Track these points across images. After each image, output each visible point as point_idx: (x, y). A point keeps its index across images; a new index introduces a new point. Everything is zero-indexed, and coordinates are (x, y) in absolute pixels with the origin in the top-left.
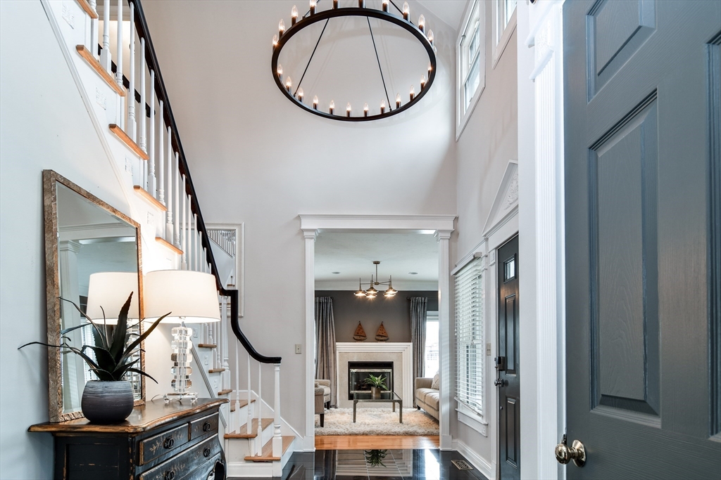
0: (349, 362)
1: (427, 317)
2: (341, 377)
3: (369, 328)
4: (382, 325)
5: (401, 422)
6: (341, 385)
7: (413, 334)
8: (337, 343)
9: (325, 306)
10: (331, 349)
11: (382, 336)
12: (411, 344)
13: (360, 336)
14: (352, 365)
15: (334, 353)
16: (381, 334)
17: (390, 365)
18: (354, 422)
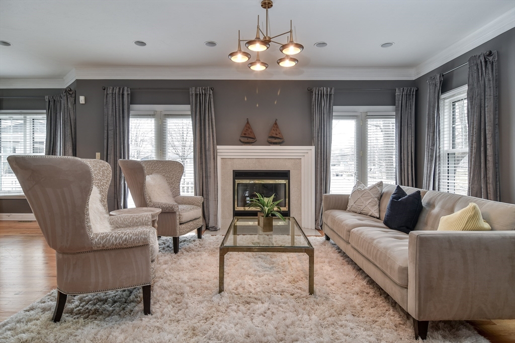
0: (233, 171)
1: (334, 114)
2: (223, 190)
3: (260, 128)
4: (276, 124)
5: (311, 291)
6: (223, 200)
7: (315, 135)
8: (218, 147)
9: (203, 98)
10: (210, 154)
11: (275, 138)
12: (313, 148)
13: (248, 138)
14: (238, 174)
15: (215, 159)
16: (275, 136)
17: (285, 175)
18: (221, 290)
